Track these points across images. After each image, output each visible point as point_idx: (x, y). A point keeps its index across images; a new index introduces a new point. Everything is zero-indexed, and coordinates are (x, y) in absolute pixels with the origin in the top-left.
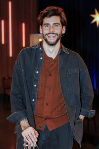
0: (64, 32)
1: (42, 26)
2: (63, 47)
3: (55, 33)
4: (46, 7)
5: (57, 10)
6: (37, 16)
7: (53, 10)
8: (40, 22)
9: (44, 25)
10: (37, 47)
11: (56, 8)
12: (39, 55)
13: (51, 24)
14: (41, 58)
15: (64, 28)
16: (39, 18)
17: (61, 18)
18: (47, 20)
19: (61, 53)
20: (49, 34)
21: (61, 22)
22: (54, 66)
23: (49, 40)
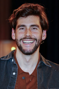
0: (44, 38)
1: (15, 29)
2: (43, 58)
3: (33, 37)
4: (21, 5)
5: (36, 7)
6: (9, 16)
7: (30, 7)
8: (13, 23)
9: (19, 27)
10: (8, 59)
11: (34, 5)
12: (11, 69)
13: (28, 25)
14: (14, 74)
15: (45, 32)
16: (12, 19)
17: (41, 18)
18: (21, 21)
19: (41, 66)
20: (25, 38)
21: (41, 23)
22: (31, 84)
23: (24, 48)
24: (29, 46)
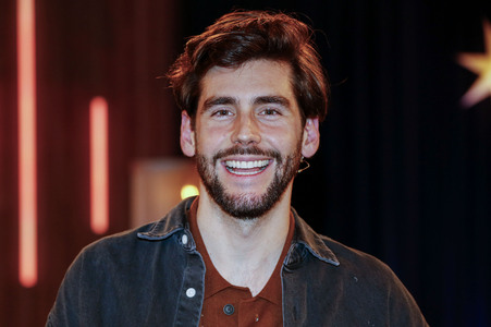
0: (310, 150)
1: (192, 114)
2: (306, 228)
3: (264, 146)
7: (253, 27)
8: (185, 92)
10: (165, 234)
11: (269, 18)
12: (179, 275)
14: (191, 293)
15: (313, 128)
16: (179, 73)
17: (297, 71)
18: (218, 82)
19: (296, 261)
20: (232, 151)
23: (230, 188)
24: (248, 182)
